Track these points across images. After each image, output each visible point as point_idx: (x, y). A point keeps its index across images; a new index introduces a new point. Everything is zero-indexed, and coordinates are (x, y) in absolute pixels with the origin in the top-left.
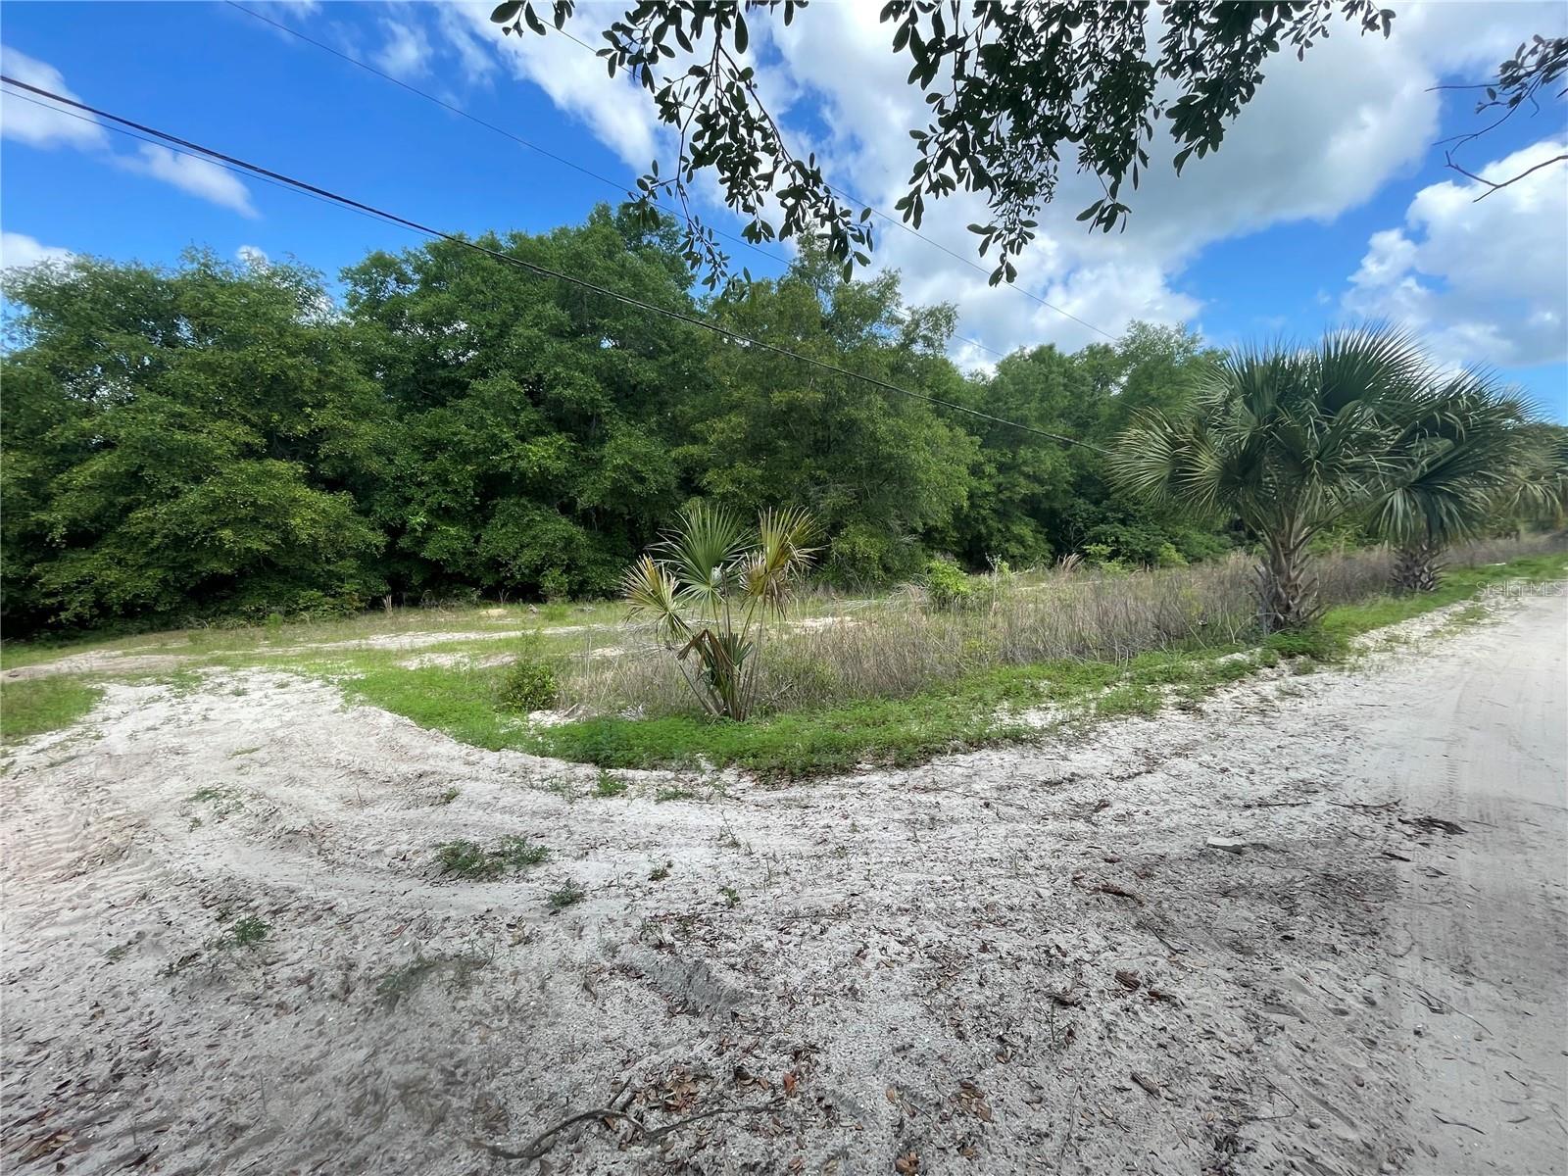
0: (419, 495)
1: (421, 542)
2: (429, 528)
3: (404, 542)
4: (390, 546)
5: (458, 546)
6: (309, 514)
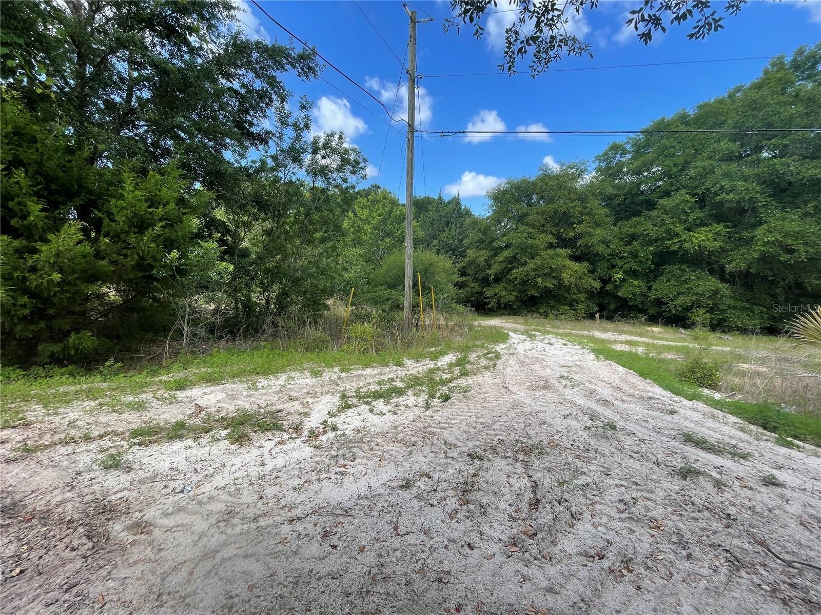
0: (620, 263)
1: (617, 288)
2: (623, 280)
3: (609, 287)
4: (602, 288)
5: (638, 291)
6: (569, 272)
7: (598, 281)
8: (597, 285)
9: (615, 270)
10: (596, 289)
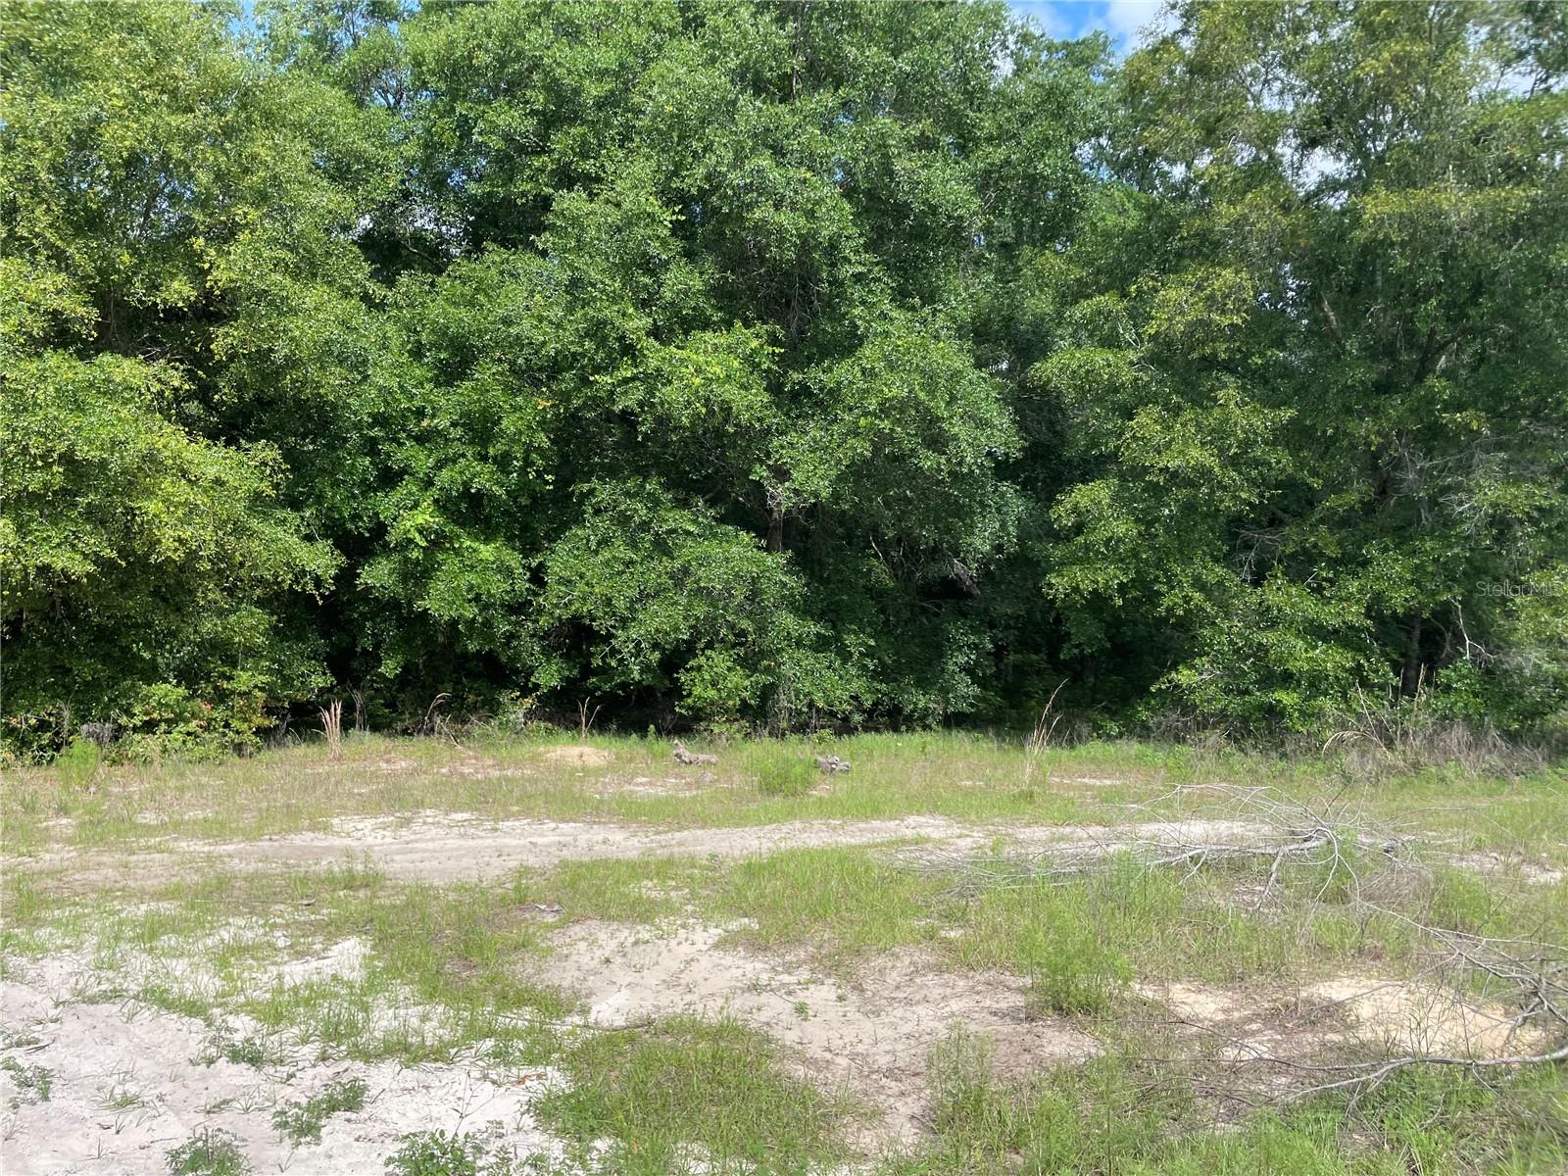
0: (422, 460)
5: (498, 587)
7: (324, 545)
8: (321, 560)
9: (398, 494)
10: (318, 582)
